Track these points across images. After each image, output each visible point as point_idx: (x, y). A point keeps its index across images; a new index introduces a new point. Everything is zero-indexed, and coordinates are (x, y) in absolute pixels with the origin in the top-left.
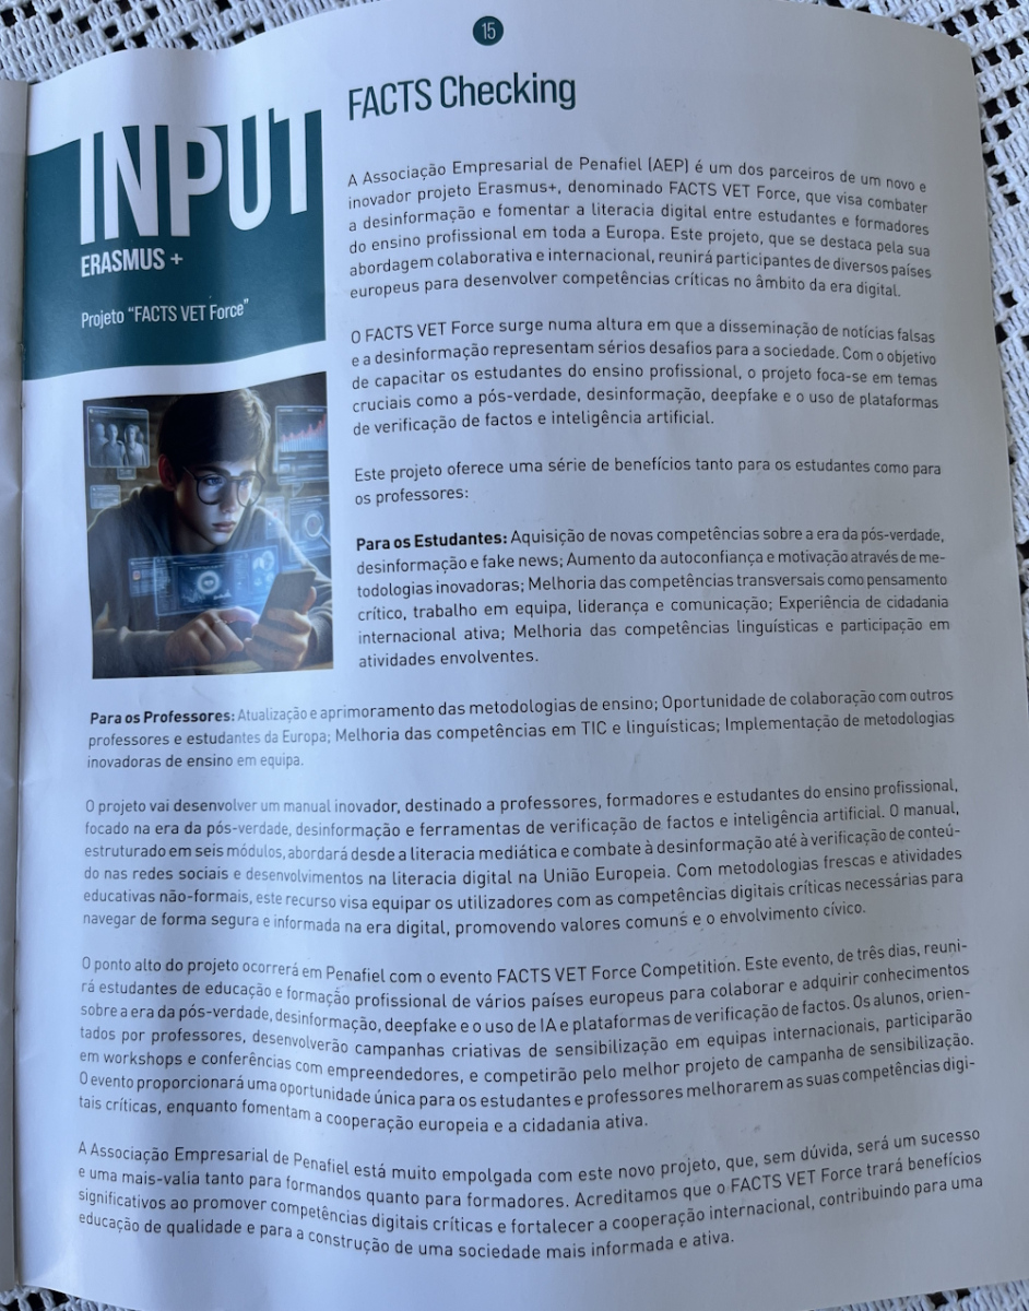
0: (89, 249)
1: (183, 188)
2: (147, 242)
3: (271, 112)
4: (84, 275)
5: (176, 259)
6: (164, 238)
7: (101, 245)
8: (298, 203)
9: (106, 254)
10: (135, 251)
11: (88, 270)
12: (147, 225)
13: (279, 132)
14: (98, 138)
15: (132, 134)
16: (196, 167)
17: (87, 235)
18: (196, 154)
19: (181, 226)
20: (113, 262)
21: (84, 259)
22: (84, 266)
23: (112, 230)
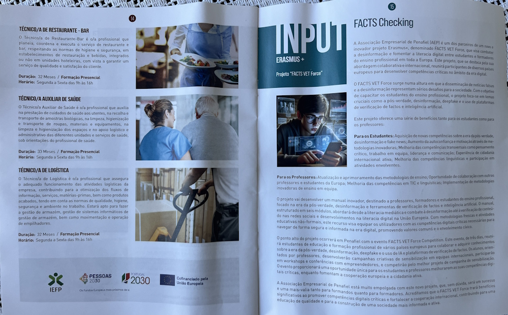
0: (279, 55)
1: (305, 40)
2: (296, 55)
3: (331, 23)
4: (277, 62)
5: (303, 59)
6: (300, 54)
7: (282, 55)
8: (339, 47)
9: (284, 57)
10: (292, 57)
11: (279, 61)
12: (296, 50)
13: (333, 29)
14: (282, 26)
15: (292, 26)
16: (308, 35)
17: (278, 51)
18: (308, 31)
19: (304, 51)
20: (286, 60)
21: (277, 58)
22: (277, 60)
23: (286, 51)
